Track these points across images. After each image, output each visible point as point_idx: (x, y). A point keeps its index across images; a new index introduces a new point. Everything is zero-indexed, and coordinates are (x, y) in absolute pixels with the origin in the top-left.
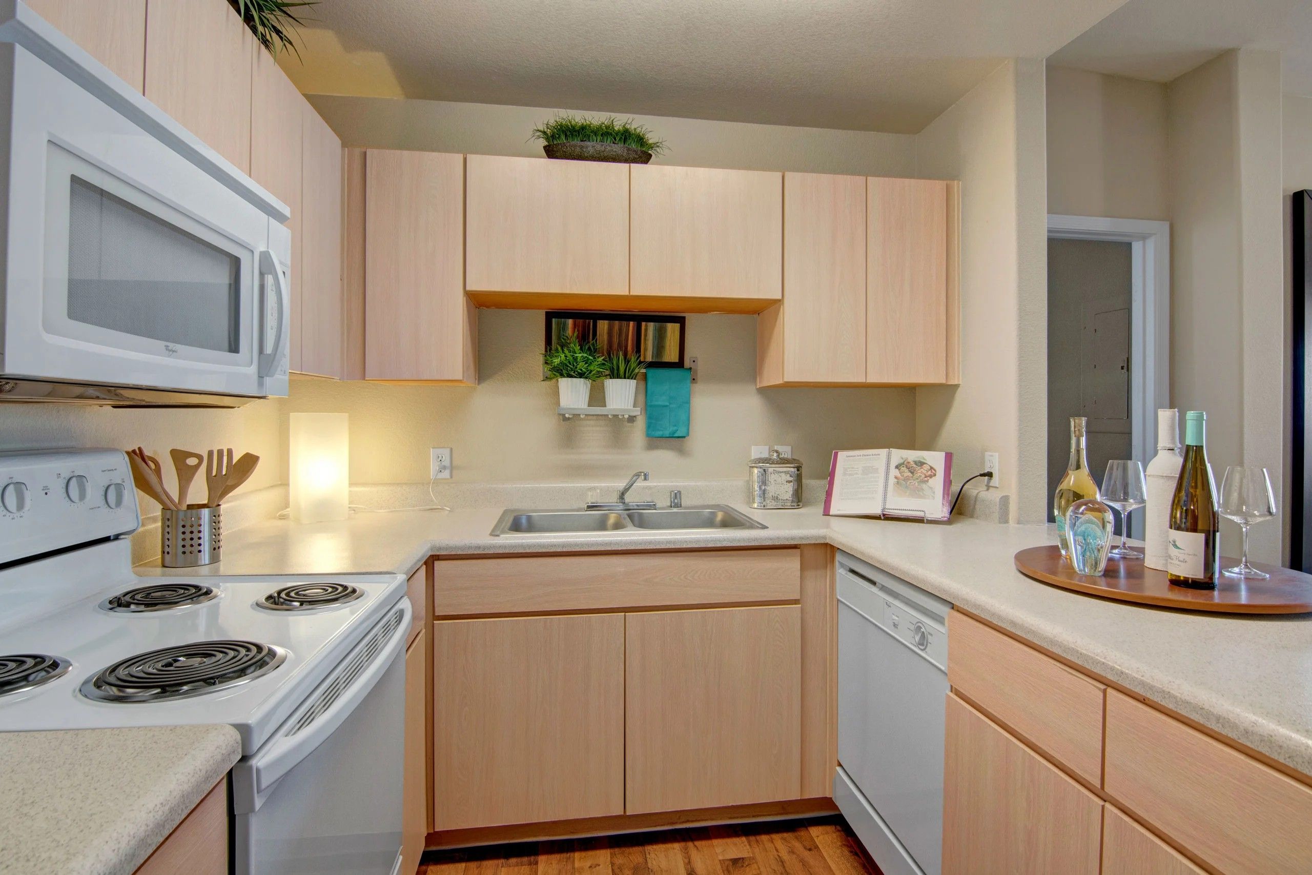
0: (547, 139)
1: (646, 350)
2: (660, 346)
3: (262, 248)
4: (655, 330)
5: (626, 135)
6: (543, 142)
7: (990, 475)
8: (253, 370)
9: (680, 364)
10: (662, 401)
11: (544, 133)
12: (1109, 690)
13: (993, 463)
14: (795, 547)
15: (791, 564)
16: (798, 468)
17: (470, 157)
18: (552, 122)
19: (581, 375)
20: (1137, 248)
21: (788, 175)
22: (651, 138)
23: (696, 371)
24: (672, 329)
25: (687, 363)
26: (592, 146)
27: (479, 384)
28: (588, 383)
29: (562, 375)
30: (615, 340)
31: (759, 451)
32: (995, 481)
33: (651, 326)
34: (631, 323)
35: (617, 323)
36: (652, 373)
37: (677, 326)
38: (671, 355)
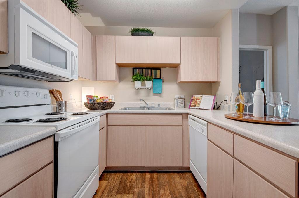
0: (132, 32)
1: (153, 75)
2: (156, 75)
3: (72, 51)
4: (155, 71)
5: (147, 31)
6: (131, 33)
7: (227, 101)
8: (70, 73)
9: (160, 78)
10: (156, 86)
11: (131, 31)
12: (234, 134)
13: (227, 98)
14: (181, 114)
15: (180, 117)
16: (185, 100)
17: (116, 36)
18: (132, 29)
19: (139, 80)
20: (265, 52)
21: (182, 37)
22: (153, 31)
23: (164, 80)
24: (158, 71)
25: (162, 78)
26: (140, 33)
27: (120, 82)
28: (141, 82)
29: (135, 80)
30: (147, 74)
31: (177, 96)
32: (228, 102)
33: (154, 70)
34: (150, 70)
35: (147, 70)
36: (154, 80)
37: (159, 70)
38: (158, 76)
